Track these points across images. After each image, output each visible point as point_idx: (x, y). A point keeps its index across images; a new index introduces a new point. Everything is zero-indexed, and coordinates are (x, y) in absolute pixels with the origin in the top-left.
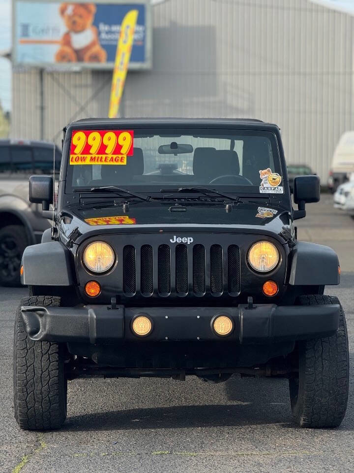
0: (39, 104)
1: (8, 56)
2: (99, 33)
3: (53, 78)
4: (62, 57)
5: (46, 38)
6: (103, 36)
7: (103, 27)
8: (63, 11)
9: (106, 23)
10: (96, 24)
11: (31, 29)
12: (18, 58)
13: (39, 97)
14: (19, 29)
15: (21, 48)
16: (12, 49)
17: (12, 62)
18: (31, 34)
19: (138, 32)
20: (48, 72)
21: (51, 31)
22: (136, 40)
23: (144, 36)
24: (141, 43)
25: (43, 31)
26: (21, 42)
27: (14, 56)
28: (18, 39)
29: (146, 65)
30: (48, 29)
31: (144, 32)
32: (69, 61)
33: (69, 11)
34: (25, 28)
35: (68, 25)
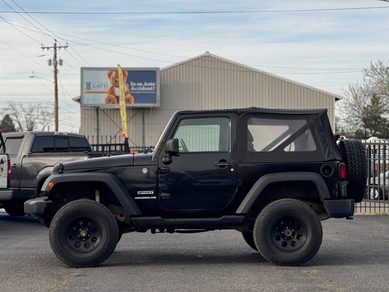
0: (96, 127)
1: (79, 100)
2: (130, 87)
3: (104, 112)
4: (109, 100)
5: (100, 90)
6: (133, 88)
7: (132, 84)
8: (109, 75)
9: (133, 82)
10: (128, 82)
11: (92, 85)
12: (85, 102)
13: (96, 123)
14: (85, 85)
15: (86, 96)
16: (81, 97)
17: (81, 104)
18: (92, 88)
19: (152, 86)
20: (101, 109)
21: (103, 86)
22: (151, 91)
23: (156, 89)
24: (154, 92)
25: (98, 86)
26: (86, 92)
27: (82, 101)
28: (84, 91)
29: (157, 105)
30: (101, 85)
31: (156, 86)
32: (113, 103)
33: (113, 75)
34: (89, 84)
35: (112, 83)
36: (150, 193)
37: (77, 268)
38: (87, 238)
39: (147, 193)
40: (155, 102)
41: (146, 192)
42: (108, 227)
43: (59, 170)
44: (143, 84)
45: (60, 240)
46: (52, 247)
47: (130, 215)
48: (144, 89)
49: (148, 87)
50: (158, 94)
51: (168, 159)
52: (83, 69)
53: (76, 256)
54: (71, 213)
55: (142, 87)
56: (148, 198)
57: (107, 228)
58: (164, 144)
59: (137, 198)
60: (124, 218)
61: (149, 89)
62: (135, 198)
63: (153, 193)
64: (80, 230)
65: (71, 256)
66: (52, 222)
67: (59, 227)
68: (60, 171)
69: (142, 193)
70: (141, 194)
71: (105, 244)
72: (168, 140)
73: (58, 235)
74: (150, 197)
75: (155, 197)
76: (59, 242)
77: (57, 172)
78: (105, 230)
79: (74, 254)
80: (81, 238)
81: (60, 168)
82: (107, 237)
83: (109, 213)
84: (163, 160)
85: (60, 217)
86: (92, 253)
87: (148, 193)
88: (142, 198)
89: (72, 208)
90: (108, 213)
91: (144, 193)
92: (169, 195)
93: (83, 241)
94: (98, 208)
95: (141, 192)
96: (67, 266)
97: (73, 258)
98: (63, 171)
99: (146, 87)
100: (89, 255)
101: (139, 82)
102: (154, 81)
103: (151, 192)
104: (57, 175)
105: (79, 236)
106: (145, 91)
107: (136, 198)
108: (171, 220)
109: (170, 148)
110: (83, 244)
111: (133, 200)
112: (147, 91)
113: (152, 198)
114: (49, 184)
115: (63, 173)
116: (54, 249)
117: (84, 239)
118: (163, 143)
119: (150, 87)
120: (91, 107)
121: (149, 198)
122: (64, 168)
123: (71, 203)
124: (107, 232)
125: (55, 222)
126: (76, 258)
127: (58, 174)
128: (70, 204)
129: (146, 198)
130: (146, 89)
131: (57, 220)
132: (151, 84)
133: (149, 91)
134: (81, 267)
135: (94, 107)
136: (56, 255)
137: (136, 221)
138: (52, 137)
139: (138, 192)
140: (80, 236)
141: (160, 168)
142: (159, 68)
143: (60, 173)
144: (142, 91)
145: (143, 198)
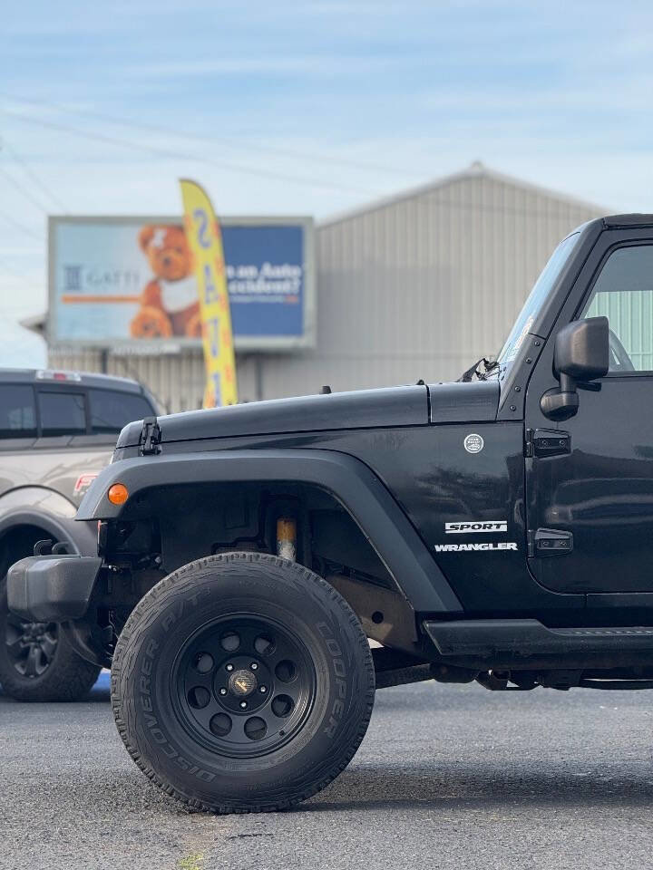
1: (40, 327)
3: (126, 368)
4: (144, 327)
5: (112, 291)
8: (145, 242)
11: (84, 274)
12: (61, 331)
14: (61, 276)
15: (66, 312)
16: (48, 314)
17: (46, 339)
18: (84, 284)
19: (291, 279)
20: (117, 358)
21: (122, 279)
22: (285, 295)
23: (301, 288)
24: (293, 300)
25: (107, 278)
26: (66, 300)
27: (51, 327)
28: (60, 294)
29: (306, 341)
30: (117, 275)
31: (302, 278)
32: (158, 335)
33: (158, 240)
34: (74, 272)
35: (155, 268)
36: (494, 529)
37: (217, 813)
38: (254, 698)
39: (481, 530)
40: (297, 330)
41: (480, 526)
42: (337, 657)
43: (143, 441)
44: (260, 269)
45: (154, 704)
46: (120, 732)
47: (417, 613)
48: (261, 287)
49: (274, 280)
50: (310, 304)
51: (564, 396)
52: (54, 221)
53: (218, 767)
54: (195, 603)
55: (255, 280)
56: (486, 548)
57: (335, 661)
58: (546, 339)
59: (442, 546)
60: (390, 626)
61: (278, 287)
62: (437, 547)
63: (504, 528)
64: (230, 668)
65: (196, 768)
66: (125, 638)
67: (152, 656)
68: (148, 445)
69: (462, 527)
70: (459, 531)
71: (326, 723)
72: (563, 326)
73: (148, 687)
74: (495, 546)
75: (513, 546)
76: (151, 714)
77: (136, 449)
78: (325, 665)
79: (208, 758)
80: (234, 699)
81: (147, 435)
82: (334, 694)
83: (340, 602)
84: (544, 401)
85: (153, 619)
86: (278, 757)
87: (487, 530)
88: (463, 547)
89: (200, 582)
90: (336, 601)
91: (470, 530)
92: (567, 537)
93: (241, 712)
94: (297, 584)
95: (460, 524)
96: (180, 805)
97: (206, 776)
98: (160, 447)
99: (267, 280)
100: (268, 765)
101: (247, 263)
102: (296, 259)
103: (498, 526)
104: (137, 458)
105: (223, 692)
106: (264, 294)
107: (438, 549)
108: (578, 632)
109: (573, 356)
110: (239, 721)
111: (428, 556)
112: (272, 294)
113: (500, 546)
114: (111, 492)
115: (159, 452)
116: (131, 740)
117: (244, 705)
118: (543, 338)
119: (282, 280)
120: (84, 349)
121: (491, 547)
122: (160, 433)
123: (194, 563)
124: (333, 677)
125: (133, 636)
126: (218, 776)
127: (139, 455)
128: (192, 566)
129: (478, 547)
130: (268, 287)
131: (142, 627)
132: (285, 271)
133: (279, 294)
134: (234, 812)
135: (94, 349)
136: (138, 764)
137: (441, 634)
138: (30, 388)
139: (448, 526)
140: (231, 693)
141: (532, 432)
142: (310, 219)
143: (147, 453)
144: (253, 294)
145: (466, 549)
